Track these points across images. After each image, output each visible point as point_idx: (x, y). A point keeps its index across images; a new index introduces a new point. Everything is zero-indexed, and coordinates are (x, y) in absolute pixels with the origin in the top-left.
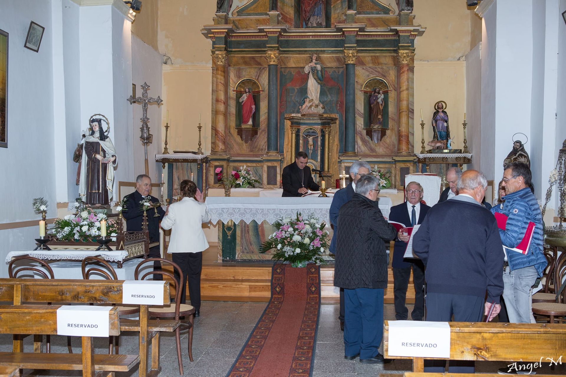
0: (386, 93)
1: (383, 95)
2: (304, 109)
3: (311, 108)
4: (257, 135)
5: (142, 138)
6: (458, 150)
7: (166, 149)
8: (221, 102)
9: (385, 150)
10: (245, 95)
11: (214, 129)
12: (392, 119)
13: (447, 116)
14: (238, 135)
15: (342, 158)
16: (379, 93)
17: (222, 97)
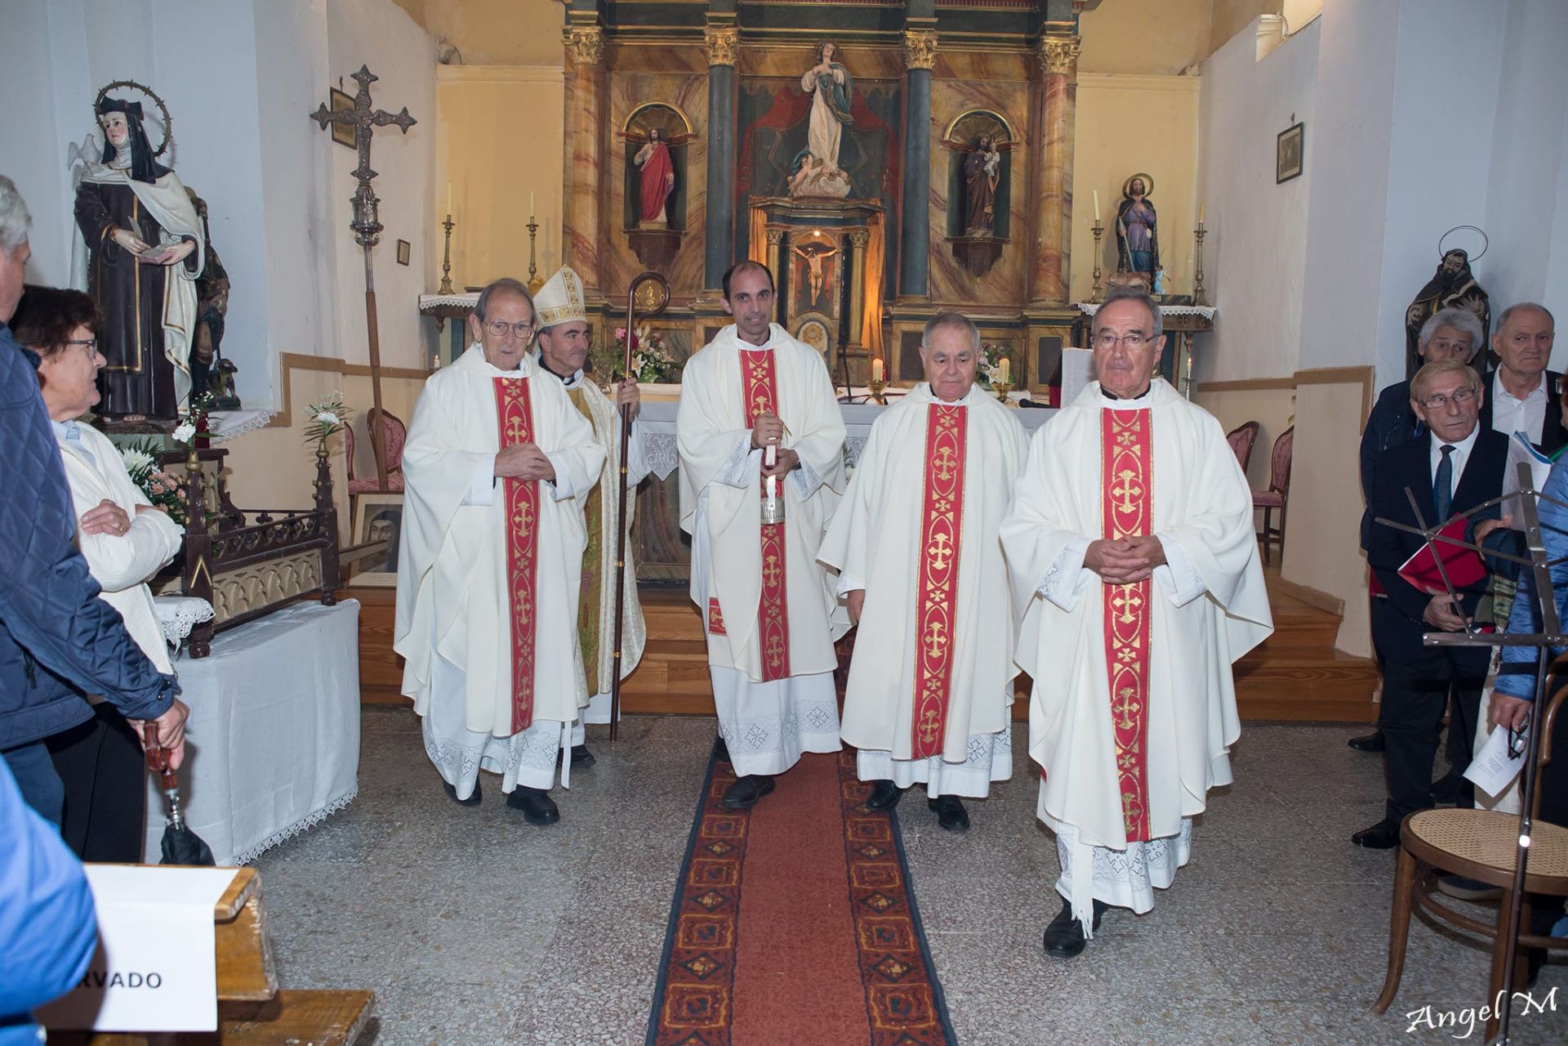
0: (1005, 150)
1: (997, 154)
2: (801, 183)
3: (818, 180)
4: (679, 248)
5: (357, 230)
6: (1184, 297)
7: (446, 281)
8: (587, 160)
9: (998, 293)
10: (648, 146)
11: (569, 231)
12: (1017, 216)
13: (1154, 212)
14: (630, 248)
15: (894, 311)
16: (988, 149)
17: (592, 149)
